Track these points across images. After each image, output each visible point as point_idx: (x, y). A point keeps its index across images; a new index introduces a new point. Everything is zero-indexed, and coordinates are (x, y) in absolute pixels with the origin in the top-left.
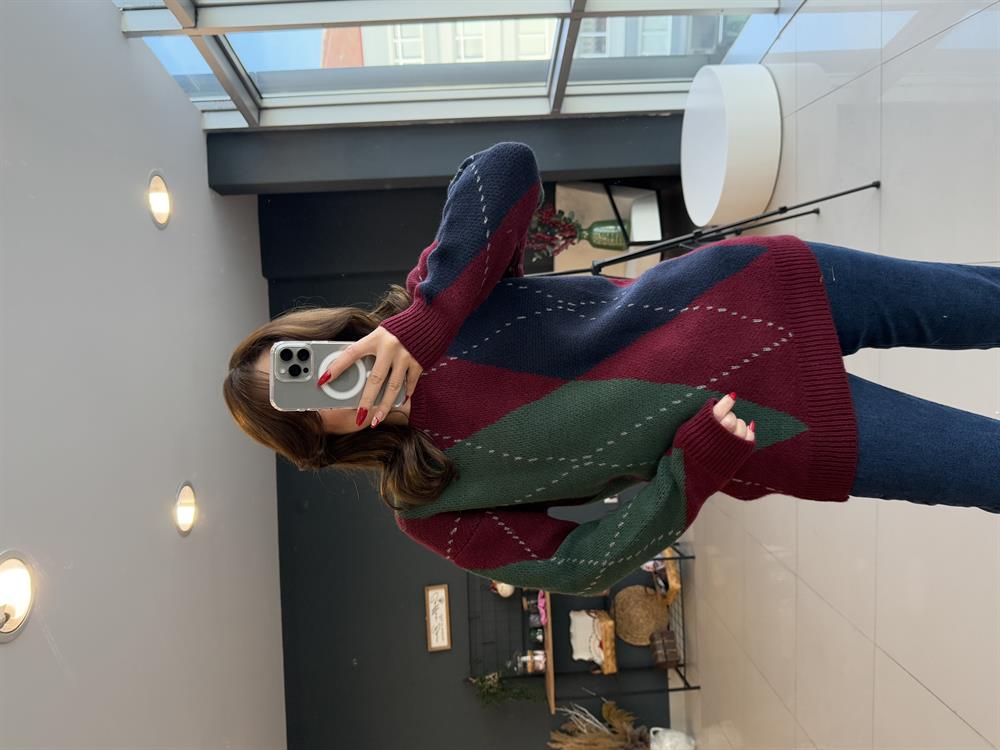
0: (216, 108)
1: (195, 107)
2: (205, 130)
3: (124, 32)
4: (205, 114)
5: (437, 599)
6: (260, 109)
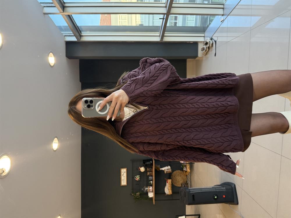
0: (69, 35)
2: (65, 41)
3: (44, 13)
5: (124, 171)
6: (81, 36)
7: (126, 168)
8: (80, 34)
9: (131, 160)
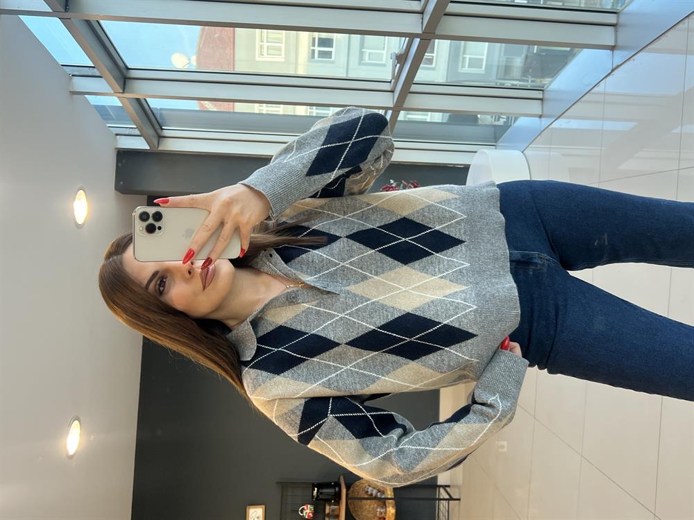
0: (127, 133)
1: (111, 131)
2: (116, 148)
3: (70, 92)
4: (118, 137)
6: (161, 137)
7: (264, 507)
8: (159, 131)
9: (278, 483)
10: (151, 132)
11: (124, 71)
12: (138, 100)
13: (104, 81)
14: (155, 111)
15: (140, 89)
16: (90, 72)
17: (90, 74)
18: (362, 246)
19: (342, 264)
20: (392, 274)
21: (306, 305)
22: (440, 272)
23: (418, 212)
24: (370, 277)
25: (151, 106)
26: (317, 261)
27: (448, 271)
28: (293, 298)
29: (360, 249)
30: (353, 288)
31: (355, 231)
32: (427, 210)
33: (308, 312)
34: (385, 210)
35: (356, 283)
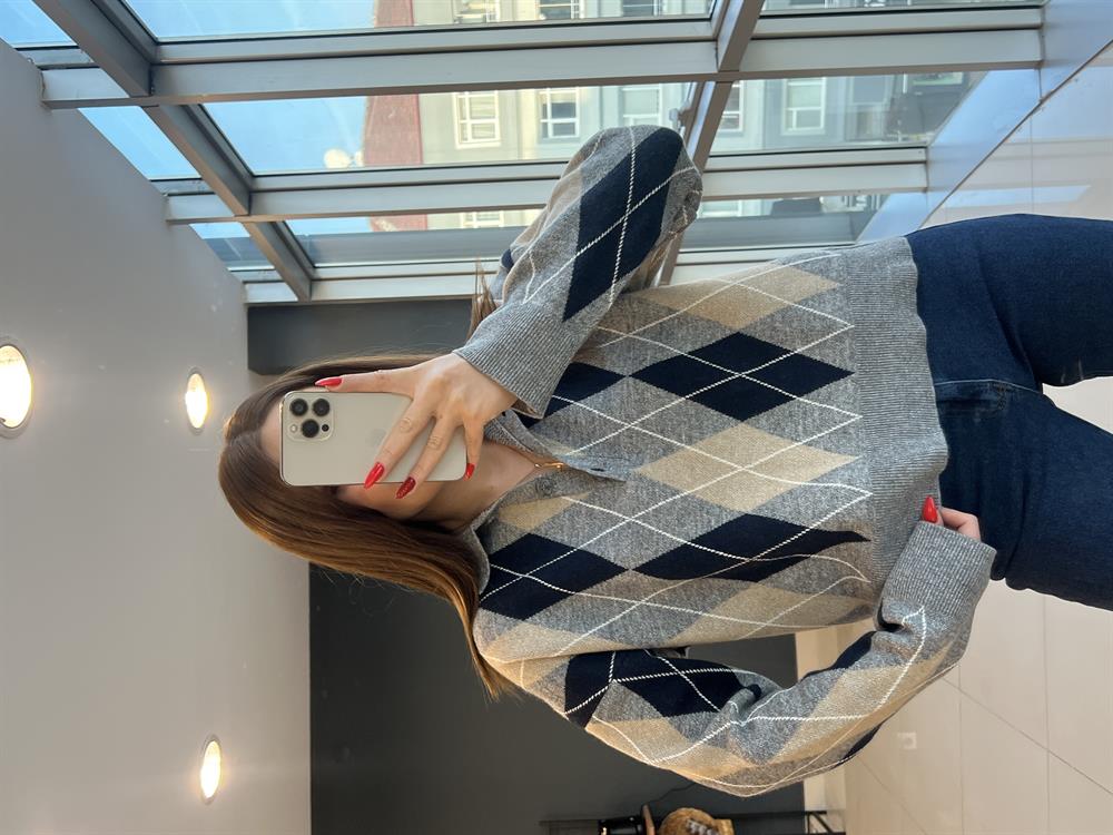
0: (260, 278)
2: (246, 304)
3: (167, 221)
4: (247, 286)
6: (314, 281)
9: (542, 823)
10: (297, 274)
11: (248, 181)
12: (273, 225)
13: (219, 200)
14: (301, 241)
15: (276, 207)
16: (195, 187)
17: (196, 190)
18: (662, 392)
19: (627, 426)
20: (719, 440)
21: (570, 500)
22: (806, 433)
23: (763, 322)
24: (678, 448)
25: (296, 233)
26: (584, 422)
27: (821, 431)
28: (547, 488)
29: (659, 397)
30: (649, 470)
31: (647, 364)
32: (778, 317)
33: (574, 512)
34: (702, 319)
35: (654, 459)
